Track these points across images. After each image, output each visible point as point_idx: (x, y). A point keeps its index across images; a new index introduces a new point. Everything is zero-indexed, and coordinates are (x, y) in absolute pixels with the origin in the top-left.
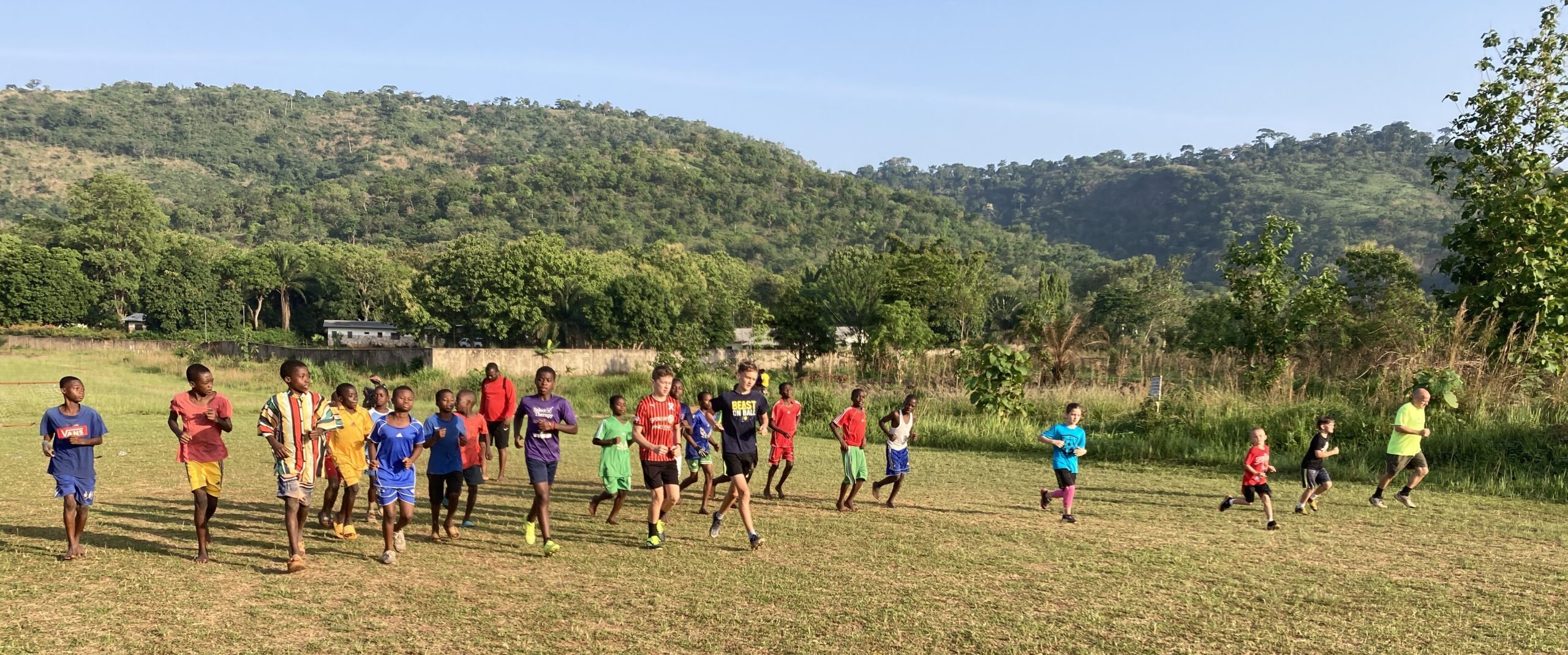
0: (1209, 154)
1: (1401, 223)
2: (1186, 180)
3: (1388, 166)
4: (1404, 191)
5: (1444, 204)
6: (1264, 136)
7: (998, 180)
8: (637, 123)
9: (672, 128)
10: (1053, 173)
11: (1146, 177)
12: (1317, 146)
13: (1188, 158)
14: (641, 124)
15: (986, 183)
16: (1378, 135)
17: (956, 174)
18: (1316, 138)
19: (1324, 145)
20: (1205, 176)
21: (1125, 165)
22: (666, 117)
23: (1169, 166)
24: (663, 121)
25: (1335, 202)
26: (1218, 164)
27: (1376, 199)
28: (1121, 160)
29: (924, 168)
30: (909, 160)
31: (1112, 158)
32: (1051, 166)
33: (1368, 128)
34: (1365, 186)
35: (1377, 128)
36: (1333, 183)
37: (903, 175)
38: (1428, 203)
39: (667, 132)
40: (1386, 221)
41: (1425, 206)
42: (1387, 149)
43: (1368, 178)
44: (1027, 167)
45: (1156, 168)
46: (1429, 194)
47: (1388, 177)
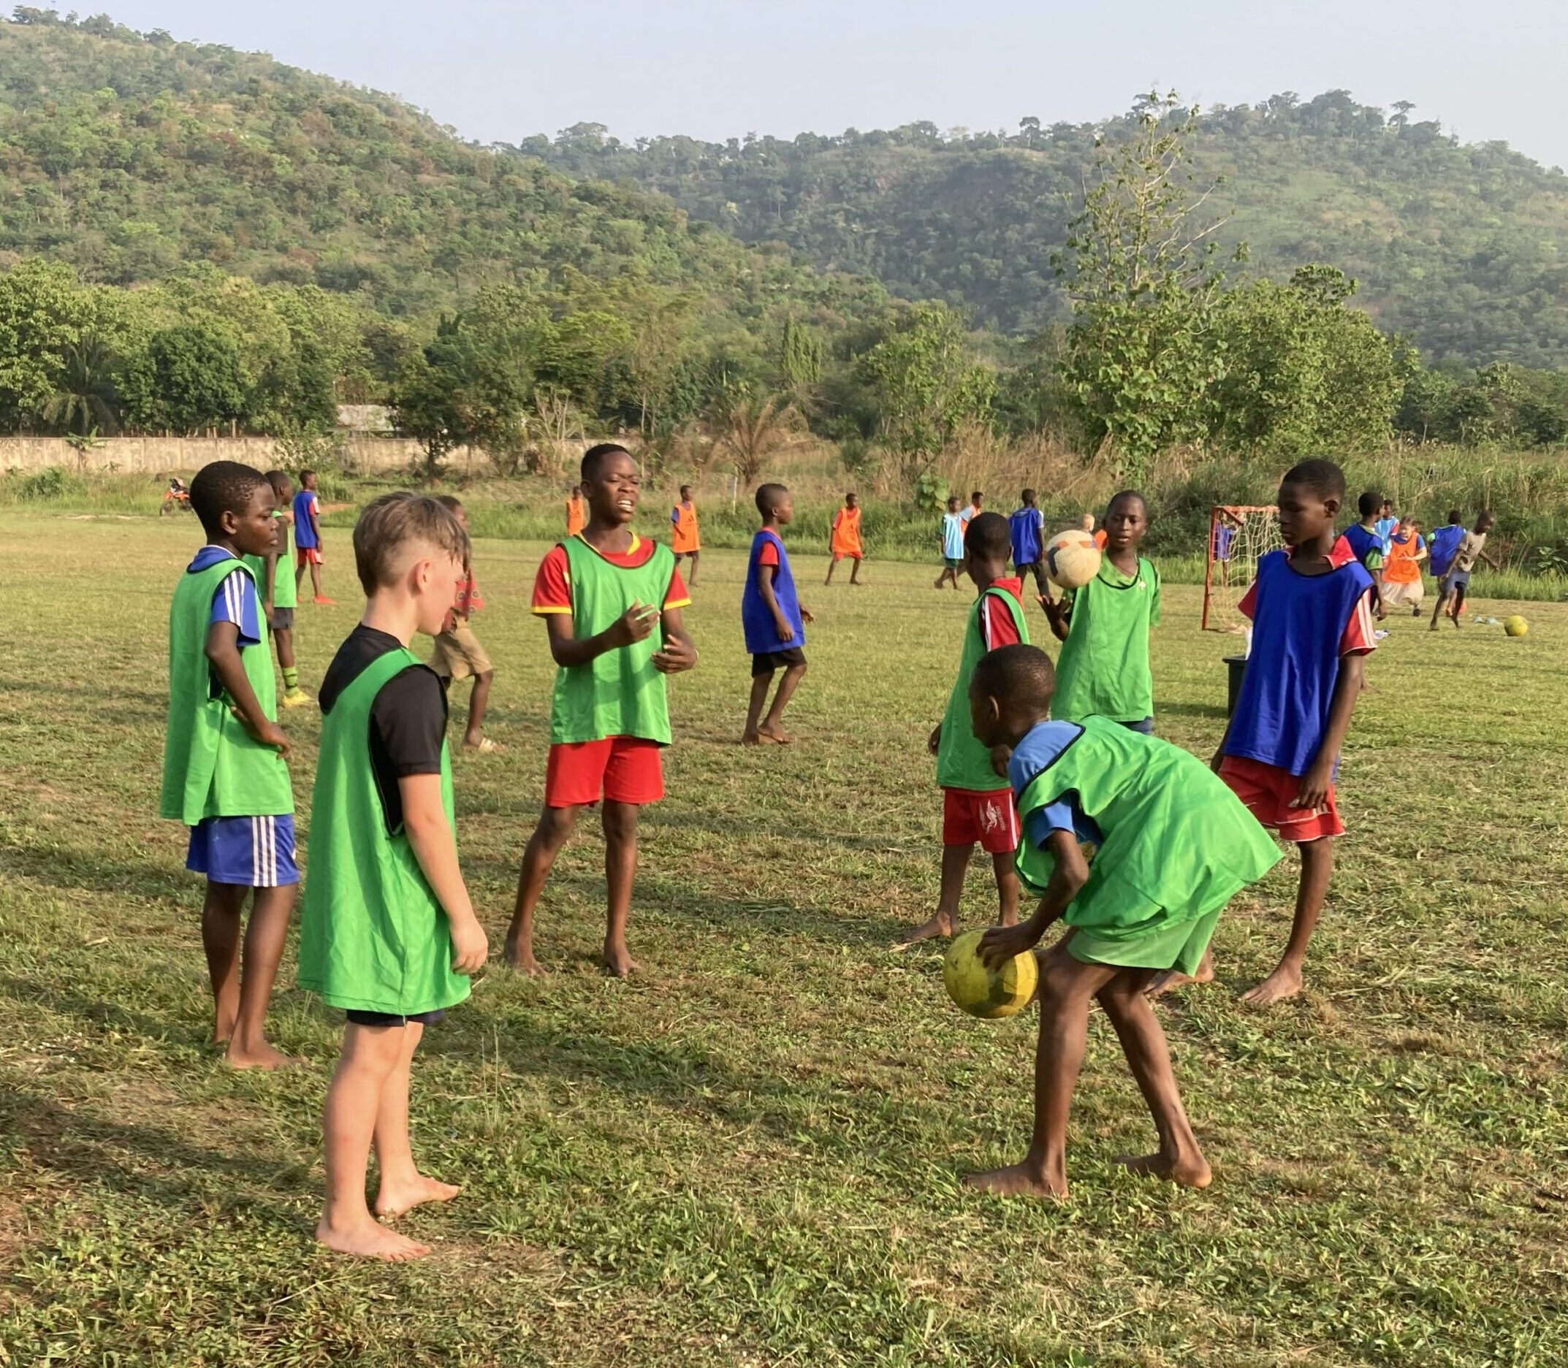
0: (1062, 131)
1: (1333, 248)
2: (1028, 173)
3: (1319, 159)
4: (1341, 198)
5: (1395, 220)
6: (1142, 106)
7: (744, 165)
8: (156, 54)
9: (217, 63)
10: (827, 155)
11: (967, 168)
12: (1220, 124)
13: (1032, 135)
14: (163, 56)
15: (725, 171)
16: (1307, 110)
17: (678, 152)
18: (1219, 111)
19: (1232, 121)
20: (1057, 169)
21: (938, 147)
22: (205, 43)
23: (1002, 150)
24: (201, 51)
25: (1244, 213)
26: (1075, 148)
27: (1301, 210)
28: (932, 138)
29: (628, 142)
30: (604, 128)
31: (921, 133)
32: (826, 144)
33: (1294, 99)
34: (1285, 189)
35: (1305, 98)
36: (1243, 184)
37: (596, 153)
38: (1372, 219)
39: (208, 70)
40: (1314, 245)
41: (1367, 223)
42: (1319, 133)
43: (1290, 176)
44: (788, 145)
45: (983, 152)
46: (1376, 204)
47: (1319, 175)
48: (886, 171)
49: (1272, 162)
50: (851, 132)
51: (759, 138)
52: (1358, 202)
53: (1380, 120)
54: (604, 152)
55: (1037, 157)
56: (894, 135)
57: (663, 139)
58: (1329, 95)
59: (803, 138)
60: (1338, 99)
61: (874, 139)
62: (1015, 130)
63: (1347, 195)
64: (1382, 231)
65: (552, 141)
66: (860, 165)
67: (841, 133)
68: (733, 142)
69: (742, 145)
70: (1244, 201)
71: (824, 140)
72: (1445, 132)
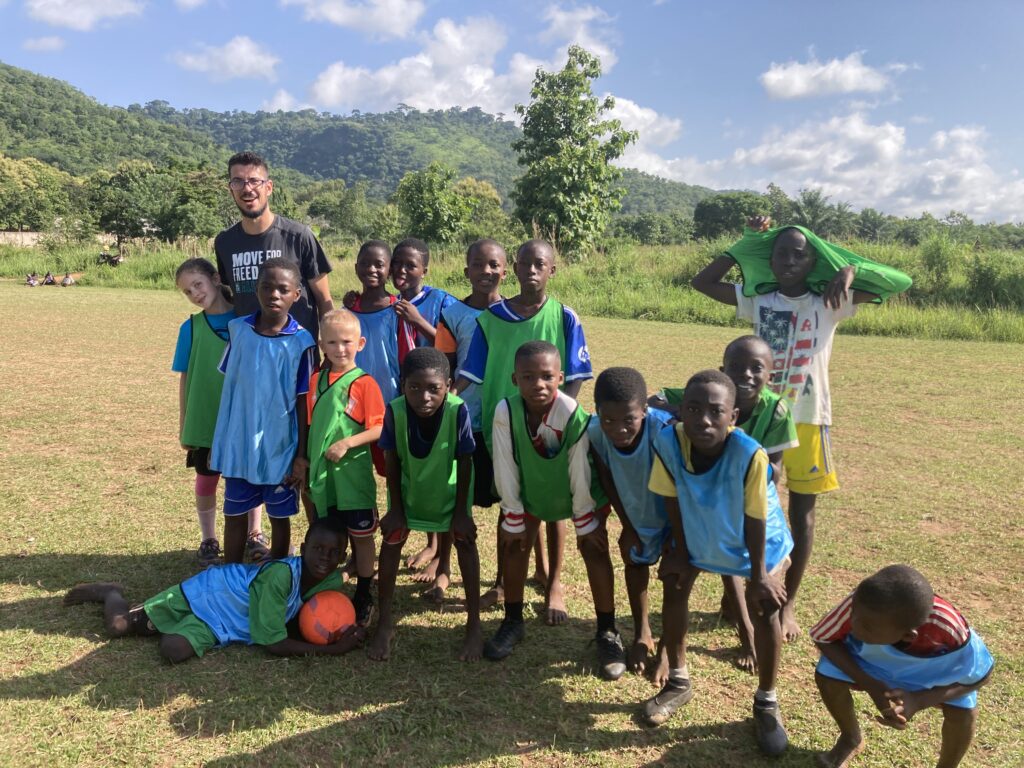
0: (369, 116)
2: (356, 132)
3: (472, 133)
4: (480, 148)
6: (401, 108)
7: (233, 122)
10: (271, 120)
11: (331, 129)
12: (432, 117)
13: (357, 117)
15: (225, 124)
16: (465, 114)
17: (203, 116)
18: (431, 112)
19: (437, 117)
20: (368, 131)
21: (318, 120)
23: (345, 122)
26: (375, 123)
27: (466, 152)
28: (315, 116)
29: (179, 109)
31: (309, 114)
32: (269, 116)
33: (460, 109)
34: (460, 144)
35: (465, 109)
36: (443, 141)
37: (164, 113)
38: (494, 157)
40: (473, 166)
41: (492, 158)
42: (471, 123)
43: (462, 139)
44: (252, 115)
45: (337, 123)
46: (494, 151)
48: (296, 128)
49: (454, 133)
50: (280, 111)
51: (239, 112)
52: (487, 150)
53: (493, 119)
54: (168, 113)
55: (359, 126)
56: (299, 113)
57: (196, 110)
58: (473, 108)
59: (259, 113)
60: (476, 110)
61: (290, 114)
62: (350, 115)
63: (483, 147)
64: (497, 162)
65: (143, 107)
66: (285, 125)
67: (276, 112)
68: (227, 113)
69: (232, 114)
70: (444, 148)
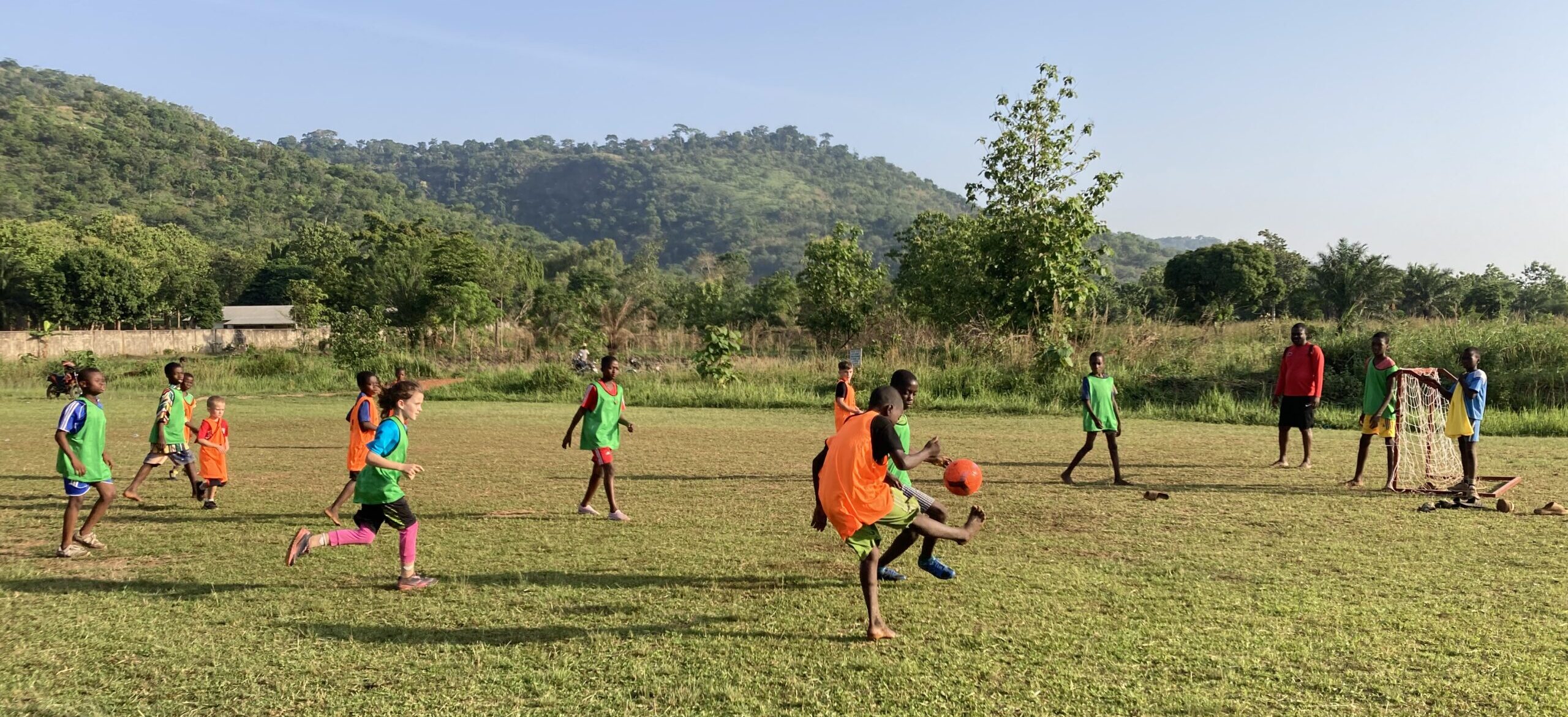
0: (631, 144)
1: (798, 215)
2: (613, 168)
3: (783, 164)
4: (797, 186)
5: (830, 199)
6: (678, 131)
9: (55, 82)
10: (485, 154)
11: (575, 164)
12: (725, 143)
13: (613, 146)
15: (418, 161)
16: (773, 136)
17: (386, 150)
18: (723, 134)
19: (730, 142)
20: (630, 165)
21: (555, 151)
22: (43, 68)
23: (596, 154)
24: (40, 73)
25: (744, 194)
26: (640, 154)
27: (776, 192)
28: (550, 145)
29: (351, 141)
30: (335, 134)
31: (542, 142)
32: (483, 147)
33: (766, 130)
34: (767, 181)
35: (772, 129)
36: (742, 177)
37: (329, 148)
38: (817, 198)
39: (47, 86)
40: (786, 213)
41: (815, 201)
42: (782, 149)
43: (769, 174)
44: (459, 147)
45: (584, 155)
46: (818, 190)
47: (784, 173)
48: (523, 164)
49: (757, 165)
50: (498, 141)
51: (439, 142)
52: (808, 189)
53: (815, 143)
54: (335, 148)
55: (617, 158)
56: (527, 143)
57: (375, 141)
58: (785, 128)
59: (467, 142)
60: (790, 130)
61: (514, 144)
62: (602, 142)
63: (801, 185)
64: (823, 206)
65: (299, 140)
66: (507, 161)
67: (493, 141)
68: (422, 144)
69: (428, 147)
70: (743, 187)
71: (482, 144)
72: (850, 151)
